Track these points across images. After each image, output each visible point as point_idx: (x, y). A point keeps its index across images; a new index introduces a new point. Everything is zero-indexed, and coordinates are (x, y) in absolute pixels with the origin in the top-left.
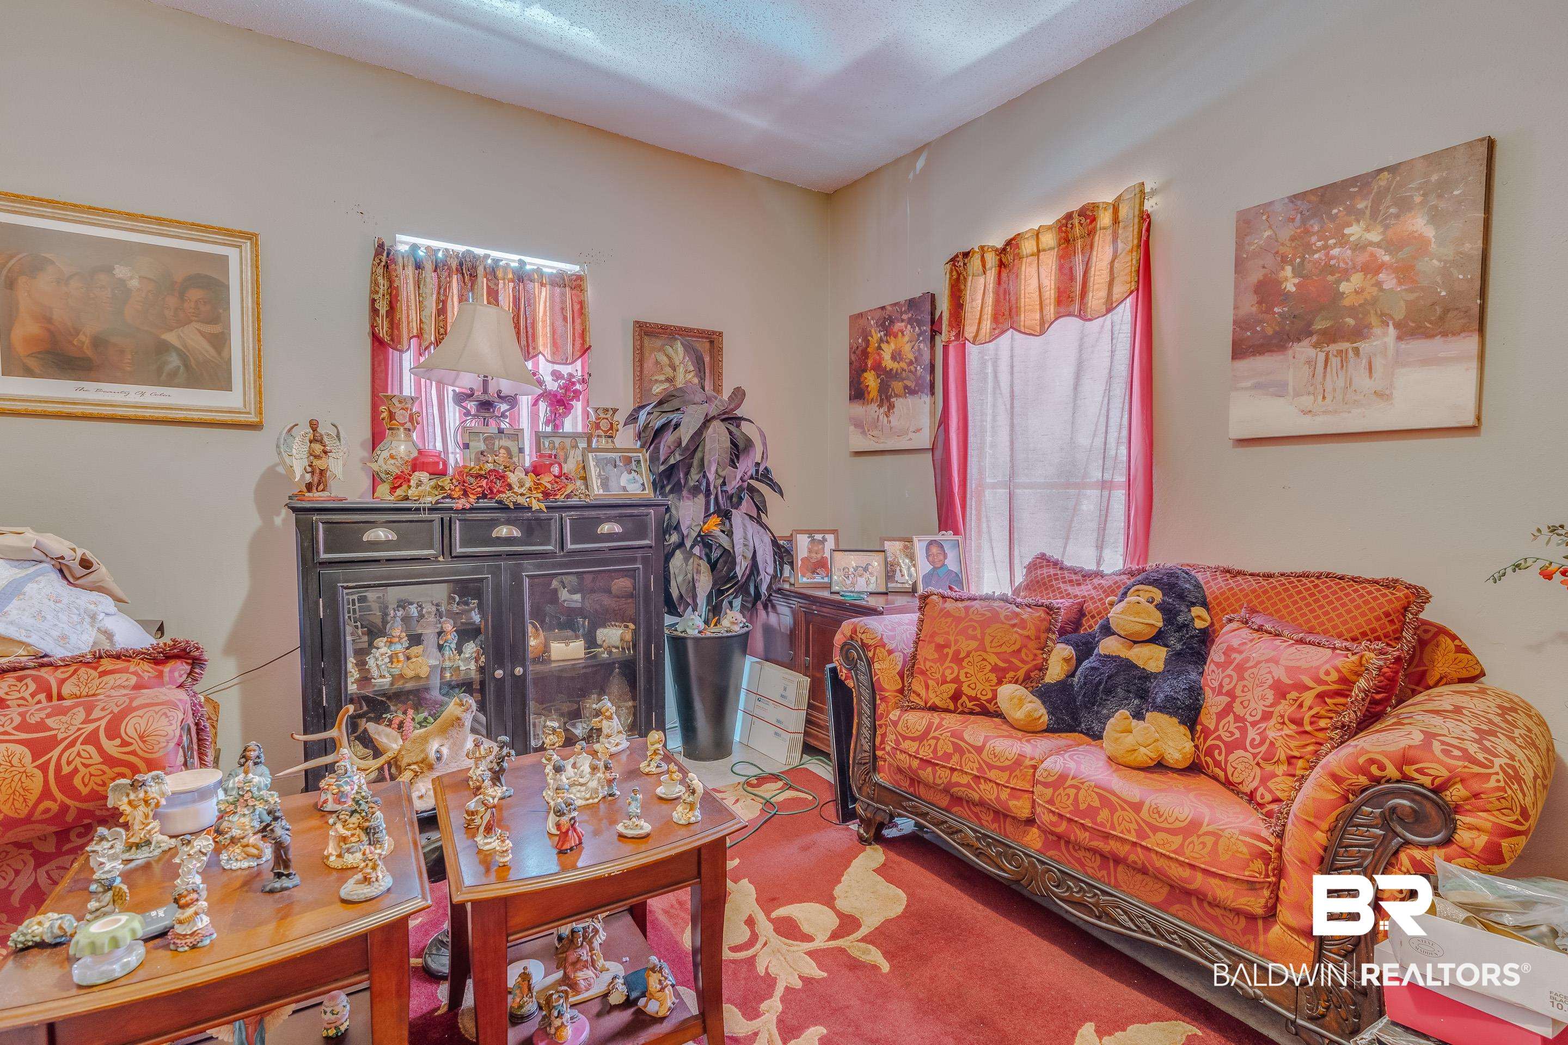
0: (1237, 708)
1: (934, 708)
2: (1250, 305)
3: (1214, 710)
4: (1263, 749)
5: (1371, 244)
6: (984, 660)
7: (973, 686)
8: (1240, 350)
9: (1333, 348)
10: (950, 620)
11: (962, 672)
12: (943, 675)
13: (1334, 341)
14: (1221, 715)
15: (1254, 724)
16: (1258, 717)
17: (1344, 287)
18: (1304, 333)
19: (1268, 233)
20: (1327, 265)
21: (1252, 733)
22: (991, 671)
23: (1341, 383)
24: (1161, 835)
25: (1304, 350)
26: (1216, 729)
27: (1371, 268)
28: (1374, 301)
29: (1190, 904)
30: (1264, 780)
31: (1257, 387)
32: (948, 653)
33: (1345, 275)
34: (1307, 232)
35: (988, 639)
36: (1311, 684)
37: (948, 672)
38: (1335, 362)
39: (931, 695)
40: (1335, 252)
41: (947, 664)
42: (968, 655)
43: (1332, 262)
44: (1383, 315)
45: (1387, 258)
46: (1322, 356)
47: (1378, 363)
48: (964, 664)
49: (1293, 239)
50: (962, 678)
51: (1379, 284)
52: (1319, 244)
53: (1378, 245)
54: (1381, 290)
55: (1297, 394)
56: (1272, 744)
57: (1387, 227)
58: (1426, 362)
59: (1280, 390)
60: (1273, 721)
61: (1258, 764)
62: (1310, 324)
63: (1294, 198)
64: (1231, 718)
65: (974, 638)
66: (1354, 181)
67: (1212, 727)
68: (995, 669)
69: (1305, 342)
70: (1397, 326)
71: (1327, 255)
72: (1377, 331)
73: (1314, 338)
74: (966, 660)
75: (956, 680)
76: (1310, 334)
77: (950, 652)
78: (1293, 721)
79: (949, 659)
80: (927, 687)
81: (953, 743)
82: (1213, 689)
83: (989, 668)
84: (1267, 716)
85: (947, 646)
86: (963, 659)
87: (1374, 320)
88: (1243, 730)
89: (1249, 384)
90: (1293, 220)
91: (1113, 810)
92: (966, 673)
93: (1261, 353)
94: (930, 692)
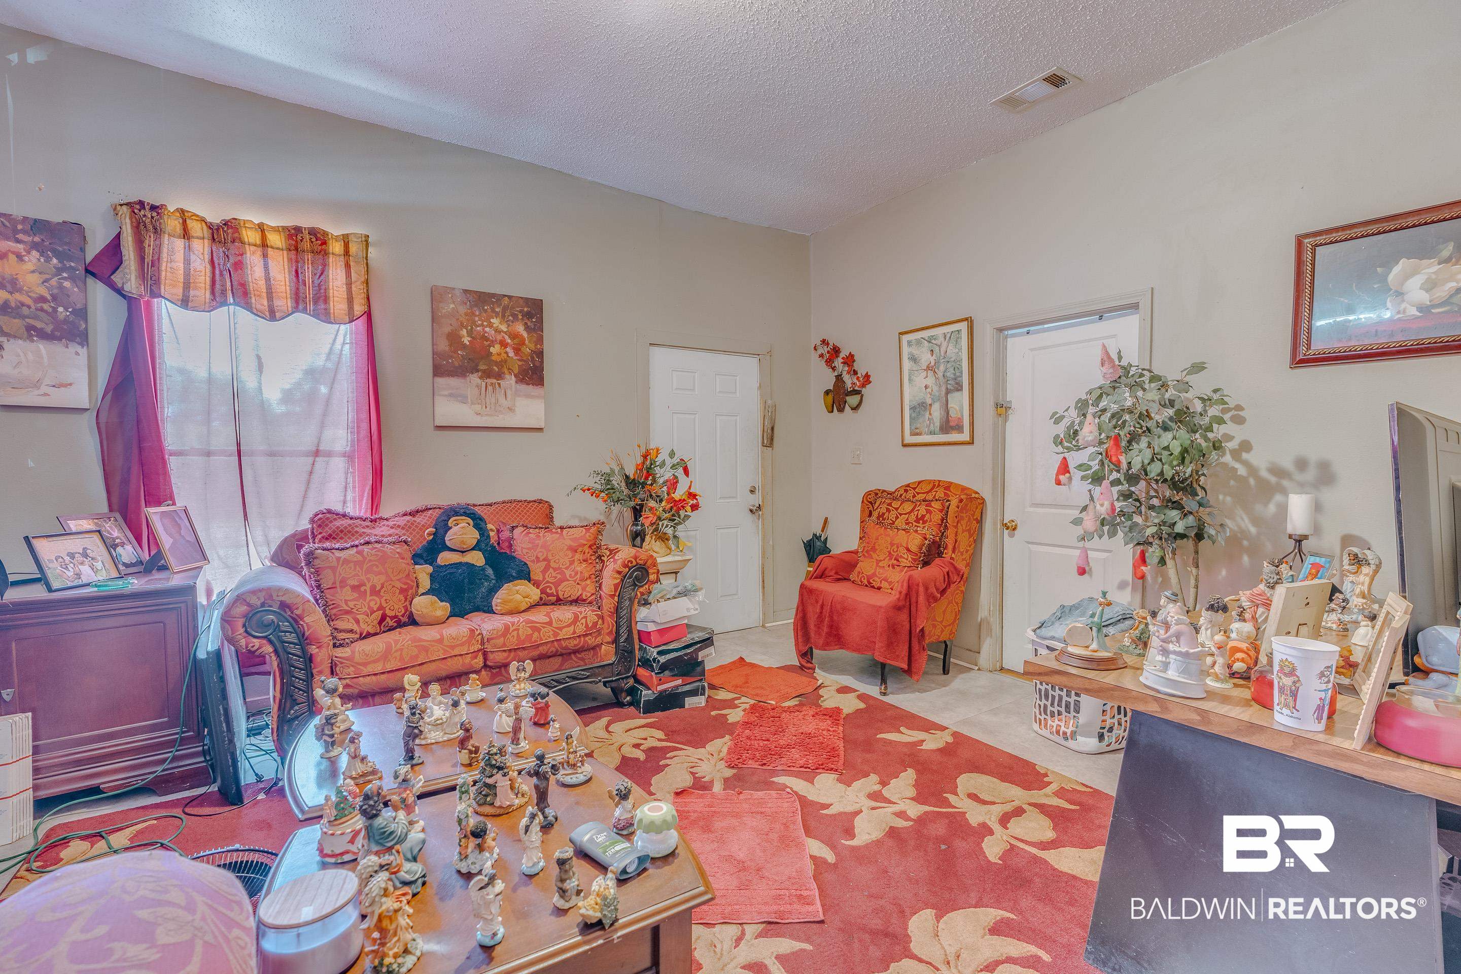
0: (553, 564)
1: (369, 635)
2: (443, 346)
3: (538, 570)
4: (578, 576)
5: (503, 331)
6: (393, 587)
7: (392, 608)
8: (438, 371)
9: (489, 381)
10: (352, 565)
11: (383, 600)
12: (369, 607)
13: (490, 378)
14: (544, 572)
15: (567, 568)
16: (568, 564)
17: (492, 349)
18: (475, 370)
19: (452, 306)
20: (483, 335)
21: (568, 573)
22: (399, 593)
23: (493, 400)
24: (564, 630)
25: (474, 378)
26: (544, 579)
27: (503, 344)
28: (506, 361)
29: (572, 659)
30: (584, 589)
31: (451, 395)
32: (365, 590)
33: (492, 343)
34: (473, 314)
35: (390, 571)
36: (586, 543)
37: (372, 604)
38: (490, 388)
39: (363, 626)
40: (487, 329)
41: (368, 598)
42: (382, 587)
43: (486, 335)
44: (509, 369)
45: (509, 341)
46: (484, 384)
47: (509, 393)
48: (382, 594)
49: (466, 314)
50: (384, 605)
51: (506, 353)
52: (480, 322)
53: (505, 333)
54: (508, 356)
55: (473, 403)
56: (581, 572)
57: (509, 326)
58: (528, 396)
59: (463, 399)
60: (576, 564)
61: (578, 584)
62: (477, 365)
63: (466, 291)
64: (551, 570)
65: (379, 573)
66: (493, 295)
67: (541, 579)
68: (402, 591)
69: (476, 375)
70: (515, 376)
71: (483, 329)
72: (507, 376)
73: (480, 374)
74: (382, 591)
75: (381, 608)
76: (478, 371)
77: (368, 588)
78: (584, 561)
79: (368, 593)
80: (357, 621)
81: (416, 646)
82: (533, 561)
83: (398, 591)
84: (572, 563)
85: (363, 584)
86: (379, 591)
87: (506, 371)
88: (563, 573)
89: (446, 393)
90: (466, 304)
91: (539, 630)
92: (386, 600)
93: (453, 376)
94: (361, 624)
